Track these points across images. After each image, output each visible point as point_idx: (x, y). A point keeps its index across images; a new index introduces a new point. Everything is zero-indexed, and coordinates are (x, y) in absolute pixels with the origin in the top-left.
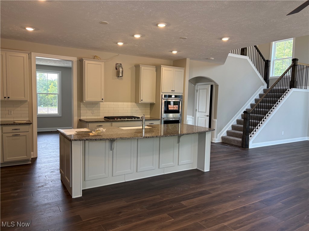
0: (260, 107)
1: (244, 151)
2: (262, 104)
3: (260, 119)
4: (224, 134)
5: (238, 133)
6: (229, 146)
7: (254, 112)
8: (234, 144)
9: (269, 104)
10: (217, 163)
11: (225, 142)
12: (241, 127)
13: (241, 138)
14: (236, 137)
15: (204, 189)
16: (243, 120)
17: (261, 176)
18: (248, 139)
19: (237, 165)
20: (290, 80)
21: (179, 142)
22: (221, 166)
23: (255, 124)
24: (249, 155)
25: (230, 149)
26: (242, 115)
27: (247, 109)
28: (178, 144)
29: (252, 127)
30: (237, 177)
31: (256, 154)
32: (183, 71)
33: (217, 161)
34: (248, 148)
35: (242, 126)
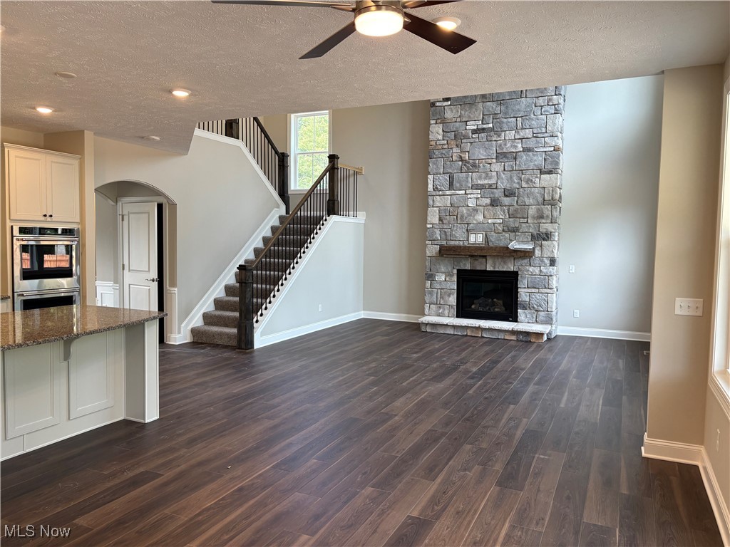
0: (272, 255)
1: (242, 357)
2: (276, 248)
3: (275, 281)
4: (196, 320)
5: (228, 317)
6: (209, 348)
7: (261, 266)
8: (220, 342)
9: (292, 248)
10: (178, 395)
11: (200, 341)
12: (235, 302)
13: (235, 327)
14: (226, 325)
15: (142, 470)
16: (238, 285)
17: (278, 408)
18: (252, 328)
19: (227, 392)
20: (328, 199)
21: (67, 356)
22: (188, 400)
23: (264, 293)
24: (254, 364)
25: (212, 356)
26: (236, 274)
27: (246, 261)
28: (66, 363)
29: (259, 300)
30: (225, 420)
31: (269, 360)
32: (76, 163)
33: (178, 391)
34: (253, 348)
35: (237, 299)
